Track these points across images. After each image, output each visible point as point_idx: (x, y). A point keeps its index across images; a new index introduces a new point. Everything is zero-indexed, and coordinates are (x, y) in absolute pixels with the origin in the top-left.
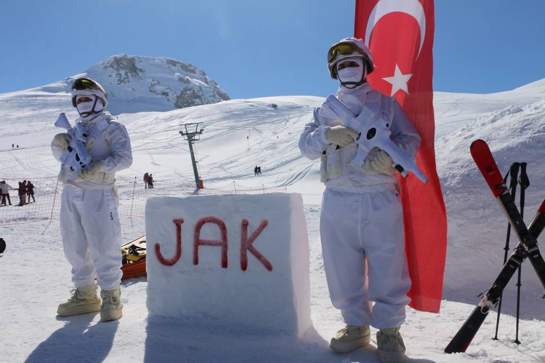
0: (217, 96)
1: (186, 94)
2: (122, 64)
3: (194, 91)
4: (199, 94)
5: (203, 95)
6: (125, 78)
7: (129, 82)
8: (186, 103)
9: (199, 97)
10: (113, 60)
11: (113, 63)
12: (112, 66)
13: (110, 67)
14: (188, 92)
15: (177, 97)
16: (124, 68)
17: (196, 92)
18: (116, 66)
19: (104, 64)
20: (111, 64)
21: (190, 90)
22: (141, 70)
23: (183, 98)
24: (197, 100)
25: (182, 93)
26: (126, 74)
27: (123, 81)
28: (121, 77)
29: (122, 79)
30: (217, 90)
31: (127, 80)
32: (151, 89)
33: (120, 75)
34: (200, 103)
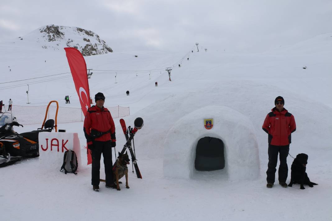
0: (105, 49)
1: (88, 48)
2: (51, 30)
3: (92, 46)
4: (95, 48)
5: (97, 49)
6: (53, 38)
7: (55, 40)
8: (88, 53)
9: (95, 50)
10: (46, 28)
11: (46, 29)
12: (45, 31)
13: (44, 31)
14: (89, 47)
15: (83, 49)
16: (52, 32)
17: (94, 47)
18: (48, 31)
19: (41, 29)
20: (45, 30)
21: (90, 45)
22: (62, 34)
23: (86, 50)
24: (94, 52)
25: (85, 47)
26: (54, 36)
27: (52, 40)
28: (50, 37)
29: (51, 38)
30: (105, 46)
31: (54, 39)
32: (68, 45)
33: (50, 36)
34: (95, 53)
